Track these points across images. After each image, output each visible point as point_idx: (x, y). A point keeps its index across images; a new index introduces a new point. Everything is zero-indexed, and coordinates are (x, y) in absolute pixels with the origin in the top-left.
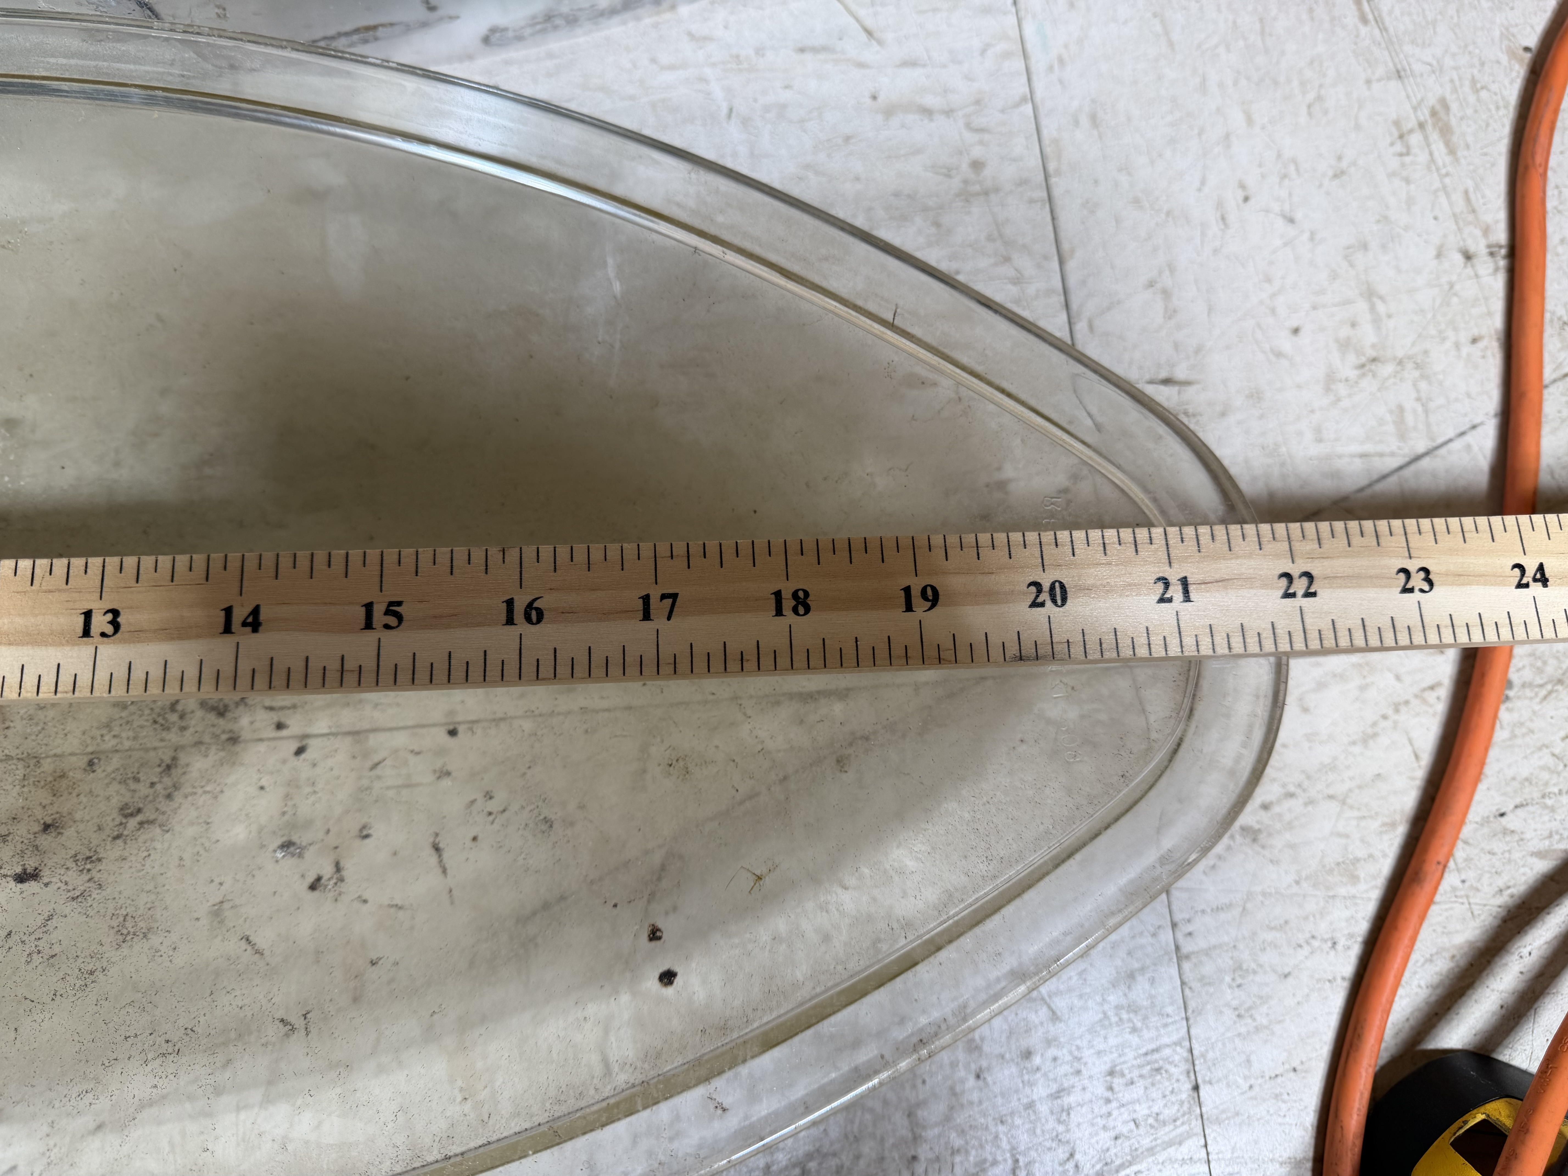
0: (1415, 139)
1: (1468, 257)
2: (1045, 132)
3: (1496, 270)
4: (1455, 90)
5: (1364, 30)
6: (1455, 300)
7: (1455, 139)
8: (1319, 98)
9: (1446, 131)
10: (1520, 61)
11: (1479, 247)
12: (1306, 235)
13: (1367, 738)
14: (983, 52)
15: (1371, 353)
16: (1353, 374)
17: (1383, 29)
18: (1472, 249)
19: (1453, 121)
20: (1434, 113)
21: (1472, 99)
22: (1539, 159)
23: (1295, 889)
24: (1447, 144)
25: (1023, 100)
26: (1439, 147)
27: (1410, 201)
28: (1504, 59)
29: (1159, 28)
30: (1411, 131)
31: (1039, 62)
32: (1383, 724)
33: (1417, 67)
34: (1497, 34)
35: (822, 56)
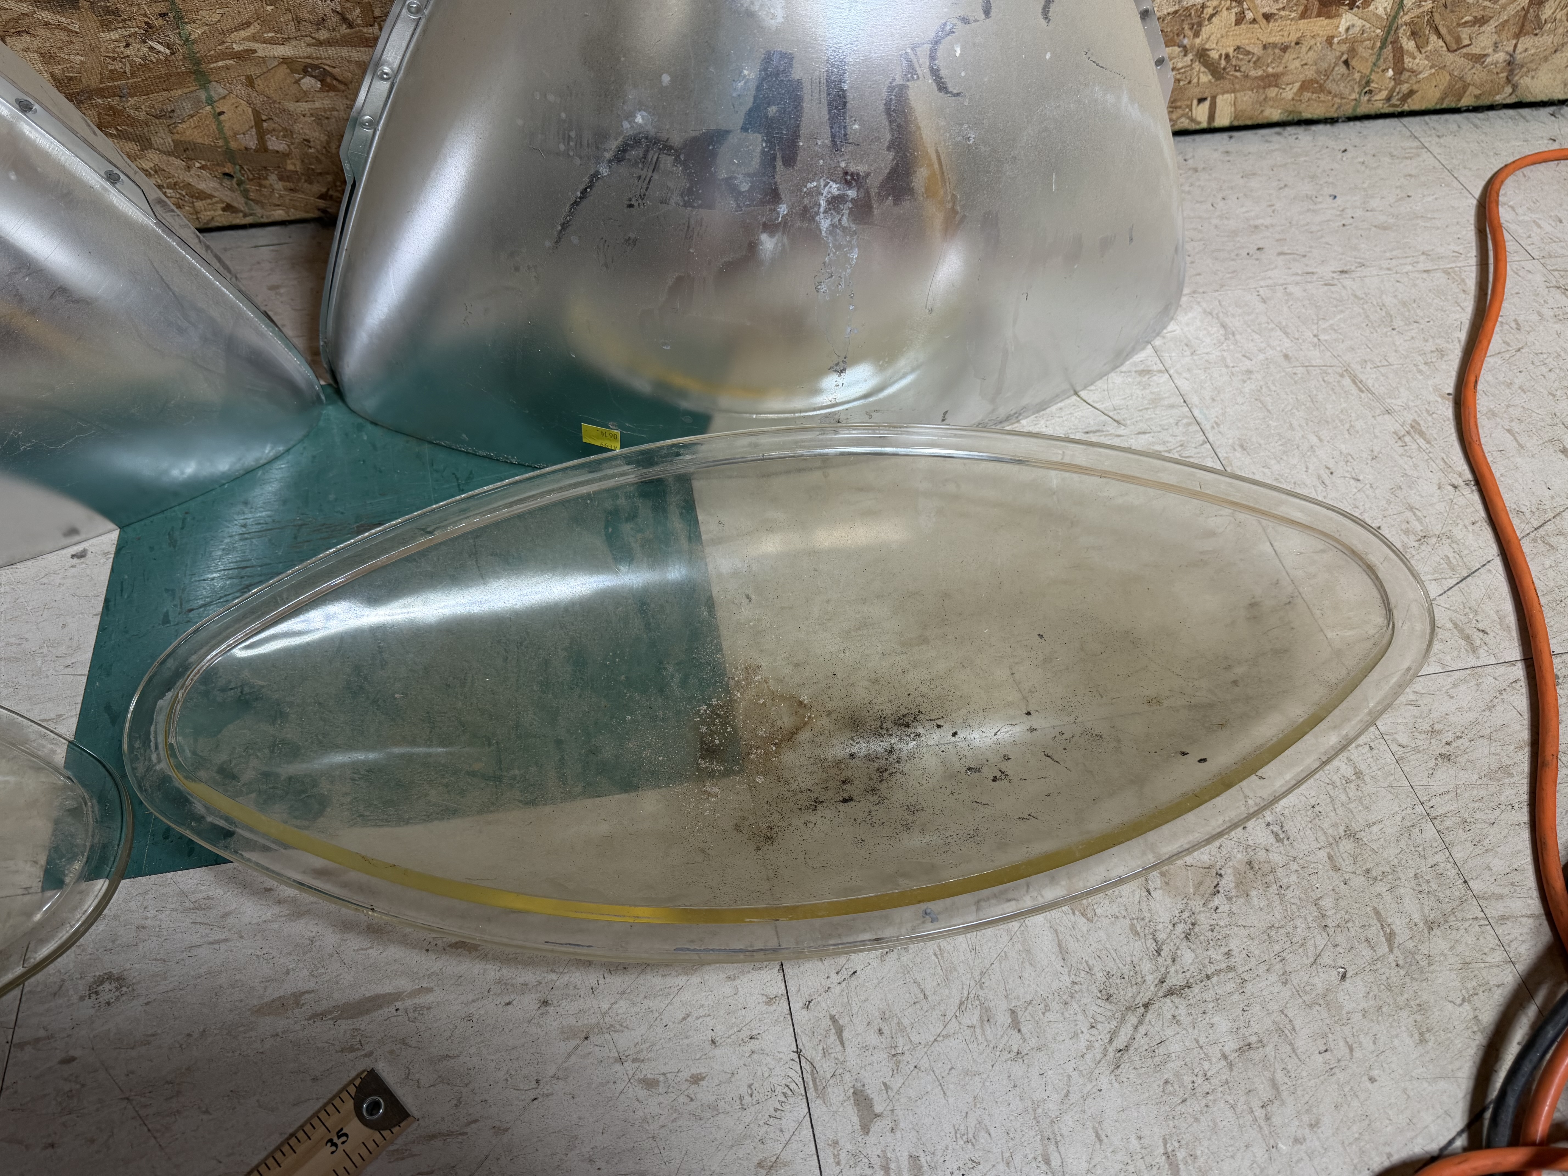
0: (1407, 439)
1: (1455, 487)
2: (1220, 455)
3: (1472, 491)
4: (1419, 416)
5: (1363, 395)
6: (1456, 506)
7: (1428, 437)
8: (1351, 426)
9: (1422, 434)
10: (1448, 399)
11: (1459, 482)
12: (1368, 486)
13: (1491, 708)
14: (1177, 424)
15: (1421, 534)
16: (1416, 544)
17: (1373, 394)
18: (1456, 484)
19: (1424, 429)
20: (1412, 427)
21: (1430, 419)
22: (1475, 438)
23: (1480, 782)
24: (1425, 439)
25: (1204, 443)
26: (1421, 441)
27: (1415, 466)
28: (1439, 399)
29: (1261, 406)
30: (1404, 436)
31: (1207, 426)
32: (1496, 701)
33: (1396, 408)
34: (1431, 389)
35: (1098, 434)
